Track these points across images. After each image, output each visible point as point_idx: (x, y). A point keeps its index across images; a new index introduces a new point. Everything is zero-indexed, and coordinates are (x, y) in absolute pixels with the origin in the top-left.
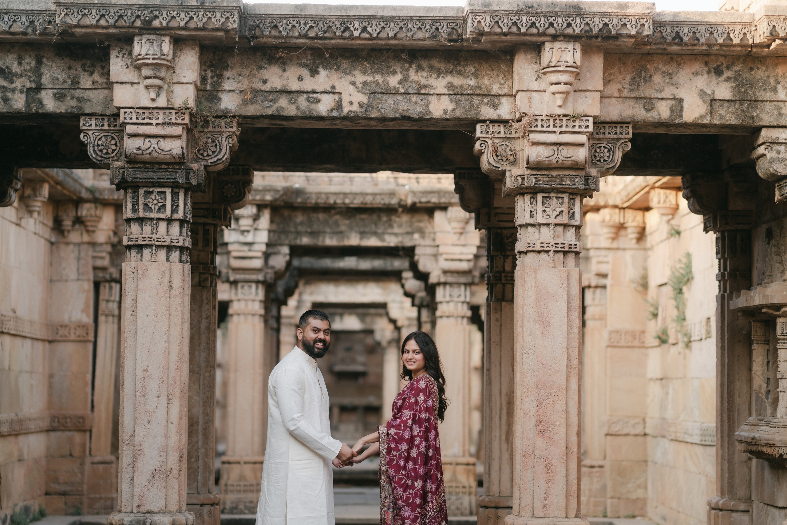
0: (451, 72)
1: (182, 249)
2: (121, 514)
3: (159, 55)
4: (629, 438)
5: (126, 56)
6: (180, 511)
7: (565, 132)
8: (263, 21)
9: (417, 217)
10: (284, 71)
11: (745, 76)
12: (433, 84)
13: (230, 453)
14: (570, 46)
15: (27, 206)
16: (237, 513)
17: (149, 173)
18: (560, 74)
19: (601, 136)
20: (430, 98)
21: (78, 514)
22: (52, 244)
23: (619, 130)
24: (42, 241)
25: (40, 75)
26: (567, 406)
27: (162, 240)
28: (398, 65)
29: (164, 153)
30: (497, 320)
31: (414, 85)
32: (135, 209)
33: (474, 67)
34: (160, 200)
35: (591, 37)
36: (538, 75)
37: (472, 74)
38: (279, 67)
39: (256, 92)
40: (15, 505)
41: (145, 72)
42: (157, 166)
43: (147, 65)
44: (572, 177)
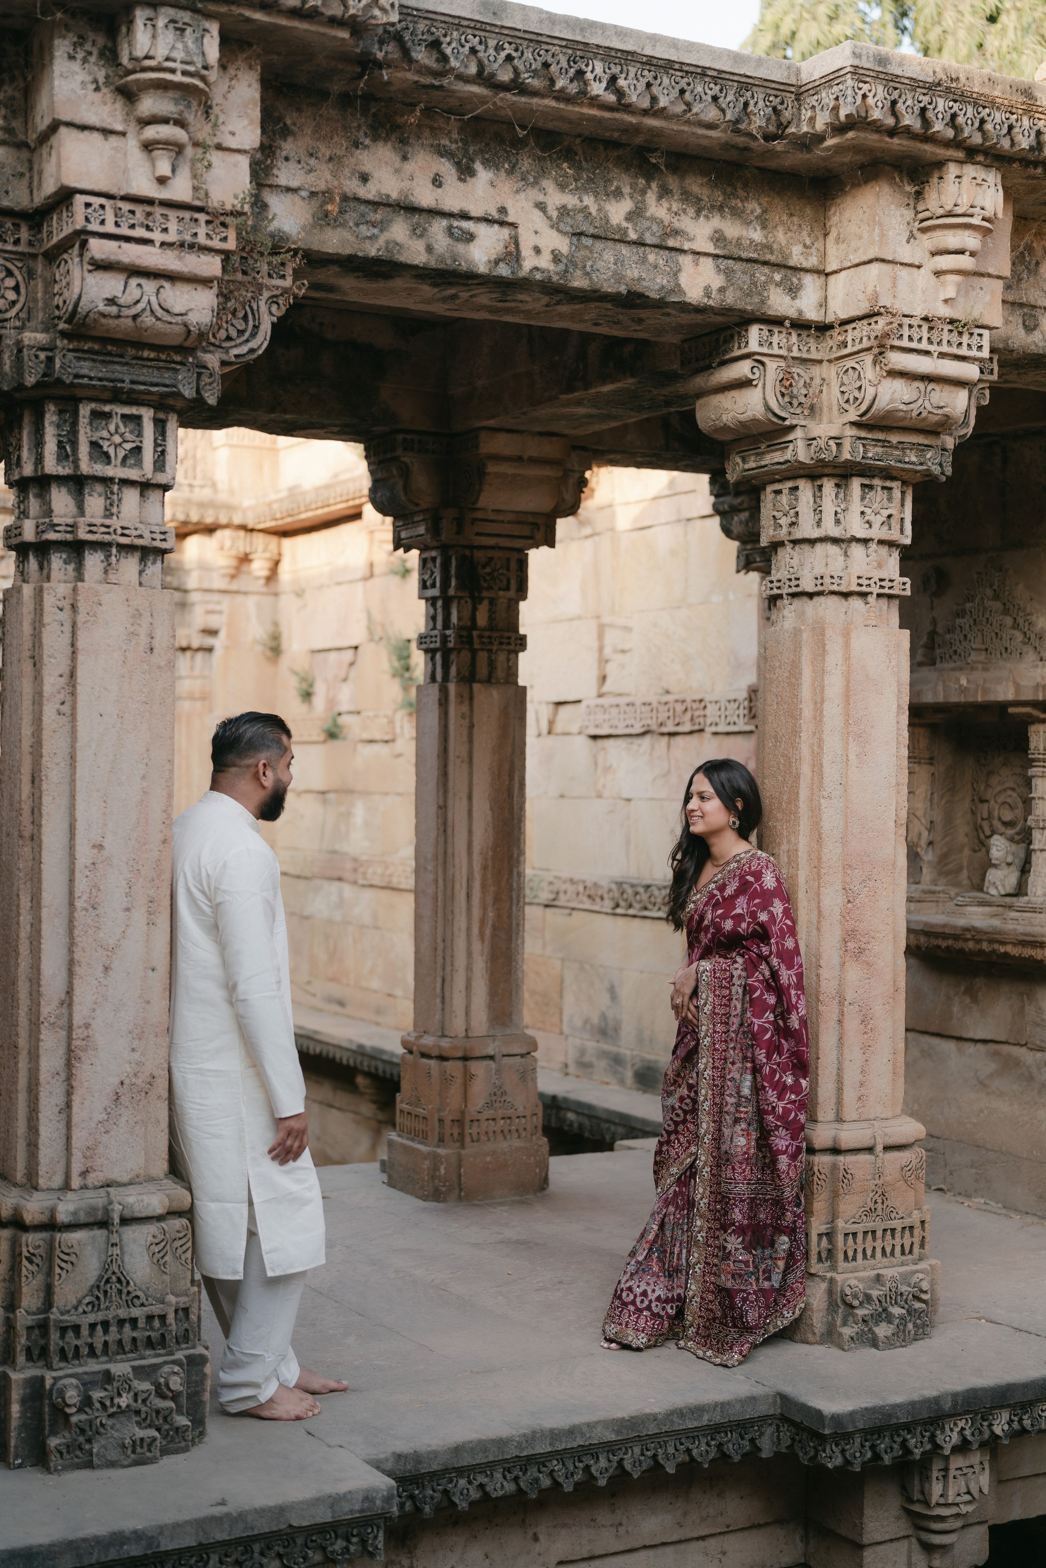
0: (721, 209)
2: (41, 1195)
3: (199, 66)
5: (93, 59)
7: (946, 355)
8: (411, 26)
10: (405, 158)
12: (688, 230)
14: (991, 177)
17: (111, 367)
18: (967, 233)
20: (682, 259)
27: (135, 533)
28: (626, 178)
29: (169, 319)
31: (655, 228)
32: (66, 455)
33: (760, 204)
34: (128, 436)
36: (911, 232)
37: (757, 217)
38: (394, 148)
41: (151, 105)
42: (131, 352)
43: (163, 86)
44: (922, 448)
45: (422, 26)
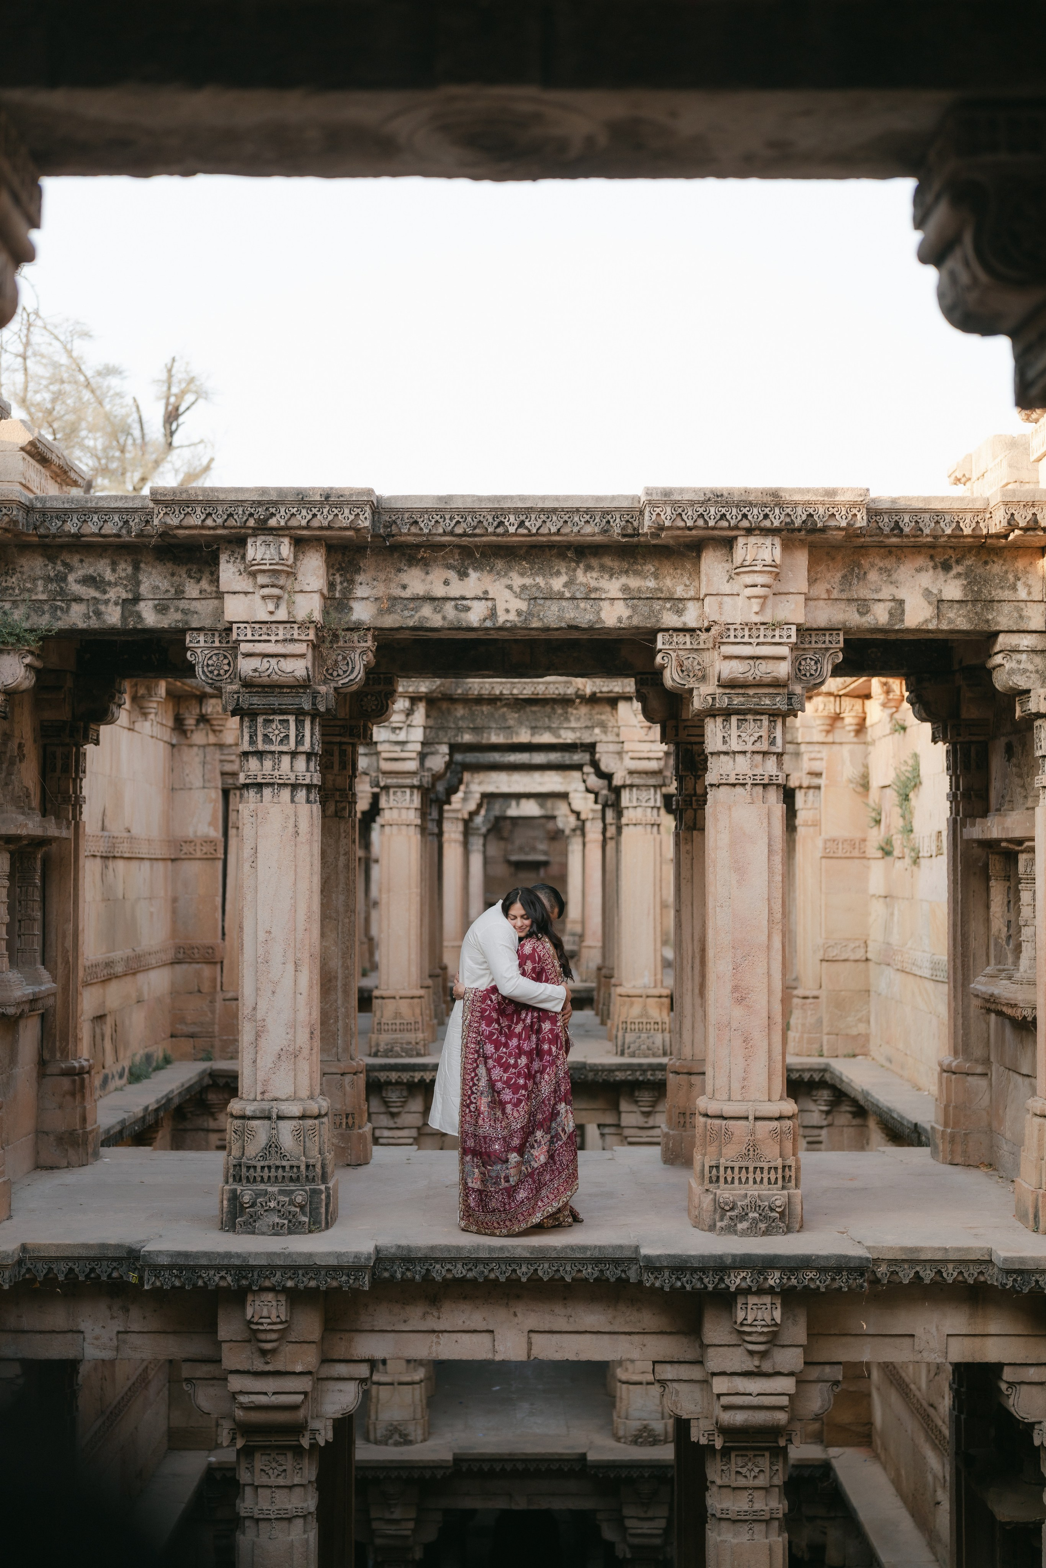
0: (627, 572)
1: (309, 787)
2: (242, 1102)
3: (278, 560)
4: (847, 964)
5: (238, 561)
6: (311, 1097)
7: (763, 644)
8: (400, 516)
9: (597, 708)
10: (427, 573)
11: (978, 571)
12: (604, 587)
13: (383, 986)
14: (768, 541)
15: (141, 708)
16: (392, 1057)
17: (268, 698)
18: (756, 575)
19: (807, 646)
20: (602, 603)
21: (210, 1060)
22: (173, 746)
23: (827, 638)
24: (161, 744)
25: (138, 583)
26: (769, 968)
27: (286, 777)
28: (563, 564)
29: (285, 675)
30: (687, 852)
31: (582, 589)
32: (252, 742)
33: (653, 565)
34: (282, 730)
35: (793, 530)
36: (730, 576)
37: (651, 574)
38: (421, 569)
39: (394, 599)
40: (134, 1055)
41: (261, 579)
42: (277, 690)
43: (264, 571)
44: (773, 696)
45: (406, 515)
